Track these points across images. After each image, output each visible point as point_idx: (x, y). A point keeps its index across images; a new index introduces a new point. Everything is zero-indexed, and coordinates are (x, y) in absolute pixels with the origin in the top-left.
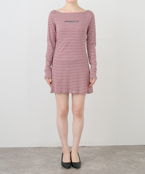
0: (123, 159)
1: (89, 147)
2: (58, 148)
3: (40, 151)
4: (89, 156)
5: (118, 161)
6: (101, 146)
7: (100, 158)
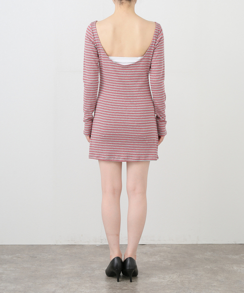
0: (206, 267)
1: (152, 246)
2: (101, 246)
3: (72, 251)
4: (151, 260)
5: (197, 269)
6: (172, 245)
7: (169, 264)
